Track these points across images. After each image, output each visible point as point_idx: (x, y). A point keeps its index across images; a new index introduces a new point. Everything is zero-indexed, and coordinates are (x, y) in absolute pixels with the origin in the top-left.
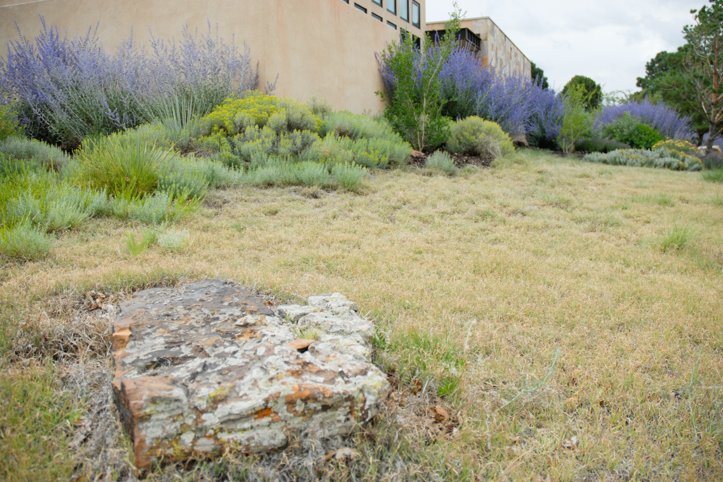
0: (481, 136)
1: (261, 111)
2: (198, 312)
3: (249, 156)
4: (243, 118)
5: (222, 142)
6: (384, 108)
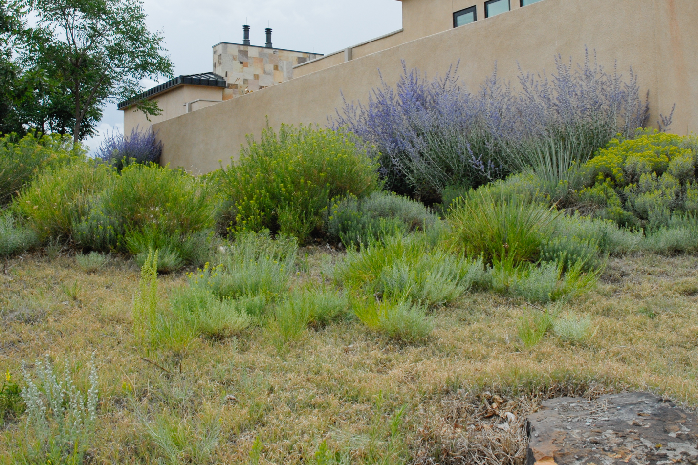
1: (658, 154)
2: (636, 443)
3: (646, 212)
4: (636, 164)
5: (609, 194)
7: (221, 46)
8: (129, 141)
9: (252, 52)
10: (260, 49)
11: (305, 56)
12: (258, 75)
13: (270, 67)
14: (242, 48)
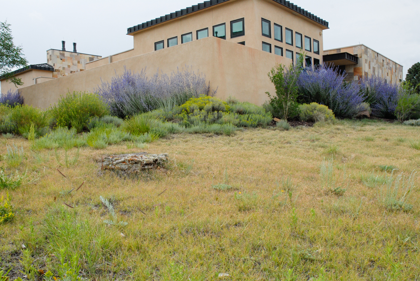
0: (315, 112)
1: (202, 103)
3: (194, 122)
4: (194, 107)
5: (185, 116)
6: (270, 100)
7: (51, 51)
8: (6, 96)
9: (67, 54)
11: (93, 56)
12: (70, 66)
13: (75, 62)
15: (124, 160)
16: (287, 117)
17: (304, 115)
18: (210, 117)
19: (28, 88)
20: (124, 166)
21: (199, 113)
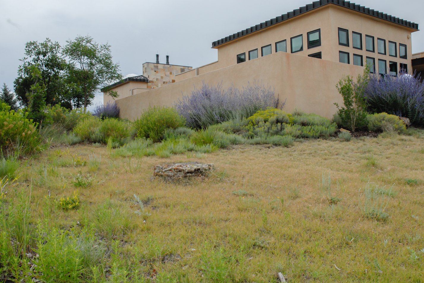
0: (383, 122)
1: (267, 116)
3: (258, 133)
4: (259, 119)
5: (251, 128)
6: (338, 110)
7: (146, 64)
8: (106, 107)
9: (160, 67)
10: (164, 65)
11: (184, 68)
12: (163, 77)
13: (168, 73)
14: (155, 65)
15: (171, 169)
16: (355, 128)
17: (372, 125)
18: (274, 128)
19: (123, 99)
20: (170, 173)
21: (264, 125)
